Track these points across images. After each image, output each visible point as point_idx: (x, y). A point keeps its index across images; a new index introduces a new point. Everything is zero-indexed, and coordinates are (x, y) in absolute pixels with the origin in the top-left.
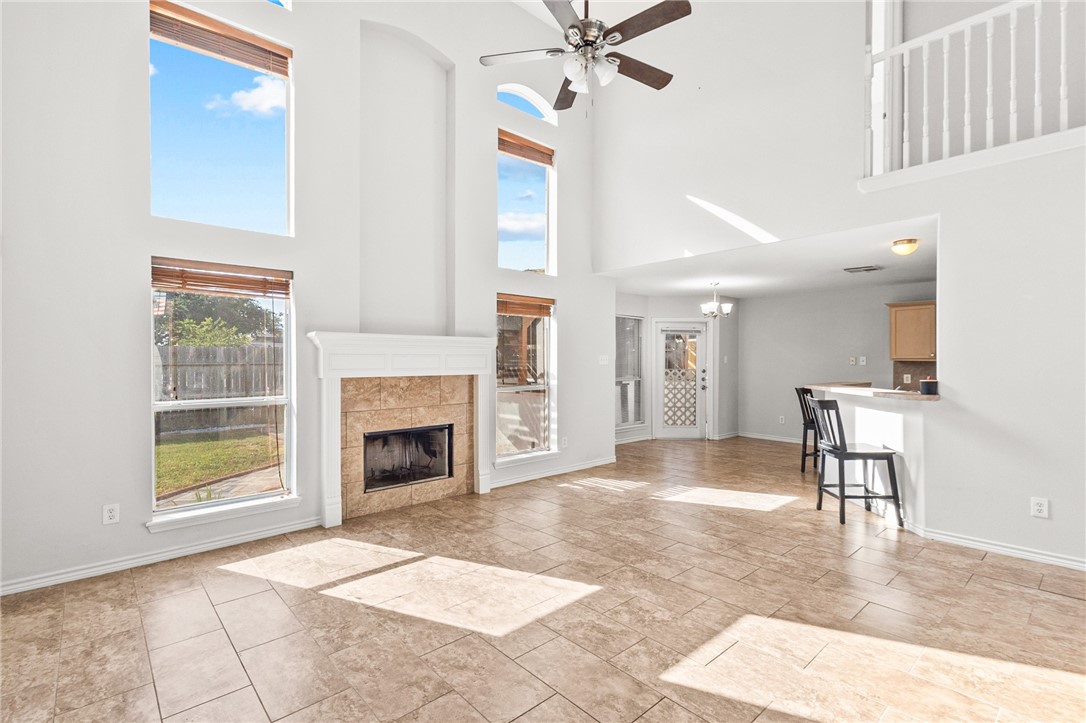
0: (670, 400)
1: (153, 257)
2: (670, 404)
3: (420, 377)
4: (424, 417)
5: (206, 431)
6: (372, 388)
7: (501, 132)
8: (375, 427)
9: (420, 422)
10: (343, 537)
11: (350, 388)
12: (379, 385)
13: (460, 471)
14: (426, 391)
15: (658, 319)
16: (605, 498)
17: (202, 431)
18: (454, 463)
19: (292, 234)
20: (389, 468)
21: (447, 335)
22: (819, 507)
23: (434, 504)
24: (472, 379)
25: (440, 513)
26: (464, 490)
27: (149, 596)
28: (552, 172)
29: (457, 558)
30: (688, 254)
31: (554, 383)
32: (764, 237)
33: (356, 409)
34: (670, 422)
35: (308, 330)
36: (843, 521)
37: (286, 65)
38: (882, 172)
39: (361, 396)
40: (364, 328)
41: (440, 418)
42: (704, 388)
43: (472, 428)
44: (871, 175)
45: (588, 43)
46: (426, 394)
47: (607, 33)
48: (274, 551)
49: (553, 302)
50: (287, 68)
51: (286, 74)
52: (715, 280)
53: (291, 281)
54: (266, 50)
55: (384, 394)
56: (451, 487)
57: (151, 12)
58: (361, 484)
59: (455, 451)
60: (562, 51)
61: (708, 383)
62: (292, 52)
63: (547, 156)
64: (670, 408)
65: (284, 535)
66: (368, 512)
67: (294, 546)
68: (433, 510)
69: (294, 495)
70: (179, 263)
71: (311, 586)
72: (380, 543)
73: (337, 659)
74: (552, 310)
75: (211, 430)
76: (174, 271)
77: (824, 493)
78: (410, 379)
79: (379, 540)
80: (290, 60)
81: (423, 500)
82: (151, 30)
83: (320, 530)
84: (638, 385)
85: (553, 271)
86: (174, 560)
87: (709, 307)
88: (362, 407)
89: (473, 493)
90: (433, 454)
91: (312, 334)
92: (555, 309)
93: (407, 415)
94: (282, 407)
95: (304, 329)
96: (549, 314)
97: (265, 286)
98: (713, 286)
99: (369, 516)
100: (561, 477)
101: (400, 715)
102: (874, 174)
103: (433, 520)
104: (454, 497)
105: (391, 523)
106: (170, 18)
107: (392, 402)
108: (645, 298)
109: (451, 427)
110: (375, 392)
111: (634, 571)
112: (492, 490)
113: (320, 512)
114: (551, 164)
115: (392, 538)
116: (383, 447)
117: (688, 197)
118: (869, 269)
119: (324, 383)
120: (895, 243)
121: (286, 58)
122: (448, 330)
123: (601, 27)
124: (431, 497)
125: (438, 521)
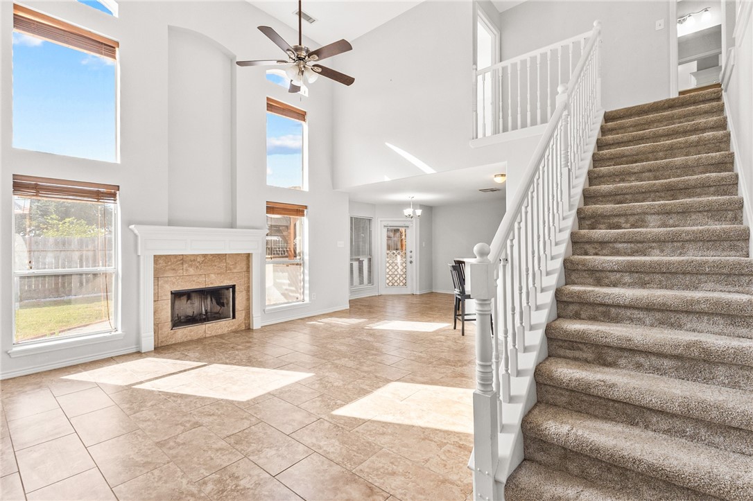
0: (390, 270)
1: (14, 175)
2: (390, 273)
3: (211, 255)
4: (215, 280)
5: (62, 298)
6: (177, 261)
7: (268, 99)
8: (179, 287)
9: (212, 284)
10: (154, 357)
11: (161, 261)
12: (182, 260)
13: (240, 315)
14: (217, 264)
15: (382, 219)
16: (333, 329)
17: (59, 299)
18: (236, 310)
19: (119, 162)
20: (191, 314)
21: (232, 228)
22: (455, 328)
23: (221, 336)
24: (248, 256)
25: (224, 341)
26: (243, 327)
27: (9, 395)
28: (305, 125)
29: (226, 364)
30: (387, 179)
31: (306, 258)
32: (428, 170)
33: (165, 275)
34: (390, 284)
35: (130, 224)
36: (463, 335)
37: (114, 52)
38: (490, 134)
39: (169, 267)
40: (170, 223)
41: (225, 281)
42: (411, 262)
43: (249, 287)
44: (477, 137)
45: (300, 59)
46: (215, 266)
47: (310, 54)
48: (102, 367)
49: (306, 207)
50: (115, 54)
51: (114, 58)
52: (412, 195)
53: (118, 192)
54: (99, 42)
55: (185, 266)
56: (234, 325)
57: (14, 14)
58: (170, 324)
59: (237, 302)
60: (286, 62)
61: (414, 259)
62: (118, 43)
63: (301, 115)
64: (390, 275)
65: (112, 358)
66: (173, 342)
67: (117, 363)
68: (219, 339)
69: (120, 332)
70: (35, 179)
71: (125, 384)
72: (178, 359)
73: (134, 417)
74: (305, 213)
75: (66, 298)
76: (30, 184)
77: (457, 320)
78: (205, 256)
79: (178, 357)
80: (117, 49)
81: (214, 334)
82: (14, 26)
83: (139, 354)
84: (370, 260)
85: (306, 188)
86: (29, 375)
87: (408, 211)
88: (170, 274)
89: (249, 329)
90: (222, 305)
91: (132, 227)
92: (307, 212)
93: (202, 279)
94: (111, 274)
95: (127, 223)
96: (303, 215)
97: (98, 195)
98: (410, 199)
99: (175, 344)
100: (310, 318)
101: (166, 438)
102: (479, 137)
103: (217, 344)
104: (236, 332)
105: (188, 348)
106: (29, 19)
107: (192, 271)
108: (373, 206)
109: (234, 287)
110: (179, 264)
111: (333, 364)
112: (262, 327)
113: (138, 342)
114: (304, 120)
115: (187, 355)
116: (187, 301)
117: (387, 144)
118: (493, 190)
119: (142, 258)
120: (495, 176)
121: (114, 48)
122: (232, 225)
123: (307, 51)
124: (220, 332)
125: (220, 346)
